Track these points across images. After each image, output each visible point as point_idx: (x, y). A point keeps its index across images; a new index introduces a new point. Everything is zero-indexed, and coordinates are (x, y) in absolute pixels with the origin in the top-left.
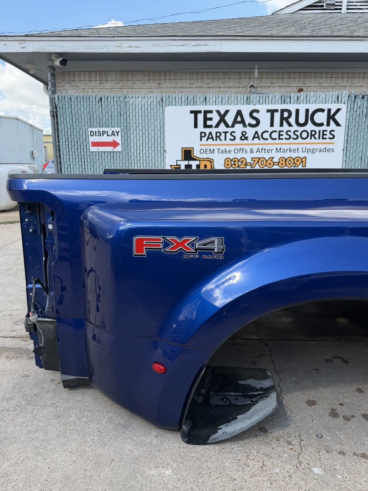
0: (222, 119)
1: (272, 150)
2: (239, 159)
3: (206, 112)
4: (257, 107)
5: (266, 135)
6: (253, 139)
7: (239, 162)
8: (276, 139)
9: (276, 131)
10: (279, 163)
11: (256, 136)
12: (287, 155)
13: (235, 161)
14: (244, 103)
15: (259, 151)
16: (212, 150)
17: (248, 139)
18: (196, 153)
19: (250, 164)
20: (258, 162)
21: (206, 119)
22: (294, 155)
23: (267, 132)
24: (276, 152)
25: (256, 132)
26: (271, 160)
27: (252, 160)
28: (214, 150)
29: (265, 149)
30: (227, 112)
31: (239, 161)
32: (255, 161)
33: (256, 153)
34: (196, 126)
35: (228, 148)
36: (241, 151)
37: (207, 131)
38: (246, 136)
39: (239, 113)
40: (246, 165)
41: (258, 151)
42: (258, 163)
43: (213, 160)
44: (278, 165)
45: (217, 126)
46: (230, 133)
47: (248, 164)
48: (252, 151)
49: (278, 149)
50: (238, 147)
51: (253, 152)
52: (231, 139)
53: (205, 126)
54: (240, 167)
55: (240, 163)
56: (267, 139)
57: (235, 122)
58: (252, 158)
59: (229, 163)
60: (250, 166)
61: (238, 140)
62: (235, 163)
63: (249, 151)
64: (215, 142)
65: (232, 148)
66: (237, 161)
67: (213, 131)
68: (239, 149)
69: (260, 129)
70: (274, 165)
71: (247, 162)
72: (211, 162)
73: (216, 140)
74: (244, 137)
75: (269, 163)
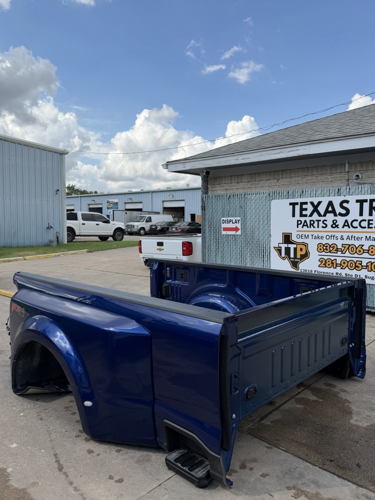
0: (316, 208)
1: (361, 238)
2: (330, 245)
3: (302, 204)
4: (347, 198)
5: (356, 224)
6: (343, 227)
7: (330, 248)
8: (365, 227)
9: (365, 220)
10: (369, 250)
11: (346, 224)
13: (327, 246)
14: (335, 195)
15: (349, 239)
16: (307, 236)
17: (338, 226)
18: (294, 238)
19: (340, 250)
20: (348, 248)
21: (302, 210)
23: (357, 220)
24: (366, 240)
25: (346, 221)
26: (361, 248)
27: (342, 247)
28: (308, 235)
29: (354, 237)
30: (319, 203)
31: (330, 246)
32: (345, 247)
33: (347, 240)
34: (294, 215)
35: (320, 234)
36: (332, 238)
37: (303, 219)
38: (337, 224)
39: (330, 204)
40: (337, 251)
41: (348, 238)
42: (348, 250)
43: (307, 244)
44: (368, 253)
45: (311, 215)
46: (322, 221)
48: (343, 238)
49: (368, 237)
50: (330, 234)
51: (343, 239)
52: (323, 227)
53: (302, 215)
54: (331, 252)
55: (331, 249)
56: (357, 227)
57: (327, 212)
58: (342, 244)
59: (321, 248)
60: (341, 252)
61: (329, 228)
62: (327, 248)
63: (339, 237)
64: (309, 229)
65: (324, 235)
66: (329, 246)
67: (308, 219)
68: (330, 236)
69: (349, 218)
70: (364, 252)
71: (338, 248)
72: (306, 246)
73: (310, 227)
74: (335, 225)
75: (360, 250)
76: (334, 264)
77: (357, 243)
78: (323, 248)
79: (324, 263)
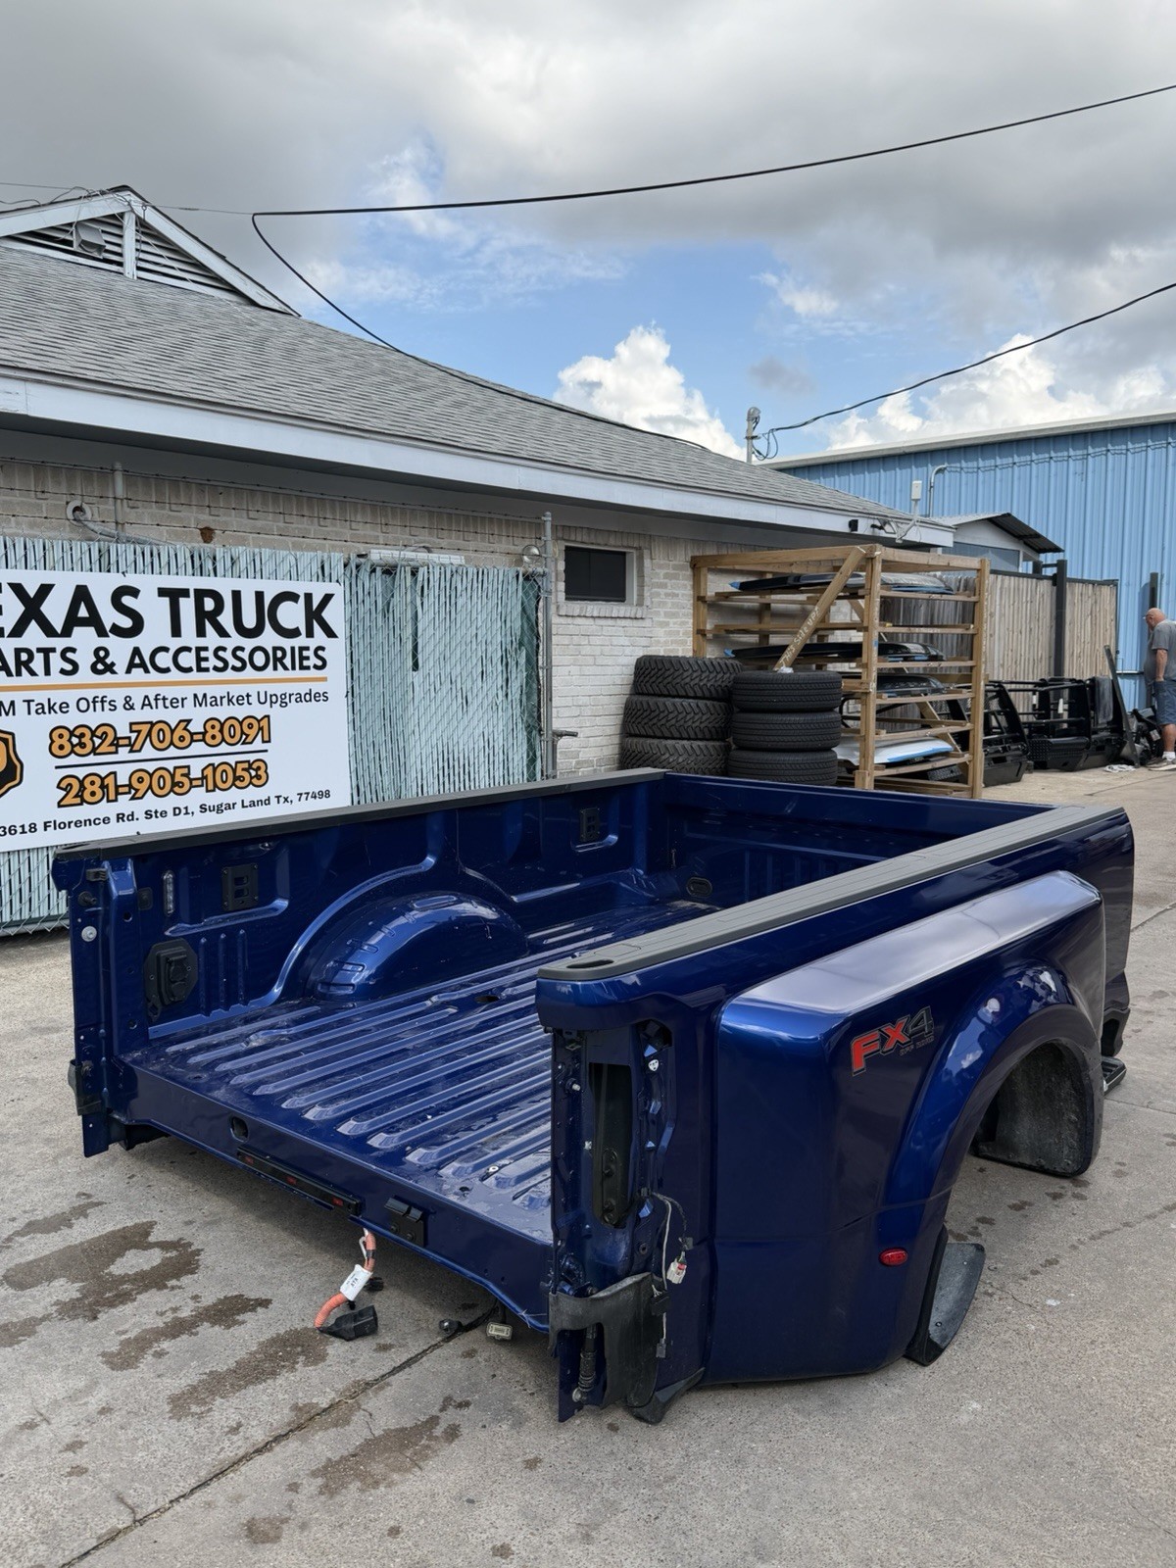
0: (33, 607)
1: (183, 700)
2: (93, 729)
4: (131, 580)
5: (164, 660)
6: (128, 671)
7: (95, 739)
8: (189, 670)
9: (188, 649)
10: (204, 734)
11: (136, 660)
12: (222, 712)
13: (82, 735)
14: (93, 566)
15: (150, 705)
16: (6, 705)
17: (114, 668)
19: (126, 742)
20: (149, 734)
22: (240, 712)
23: (166, 649)
24: (195, 706)
25: (136, 651)
26: (185, 729)
27: (131, 731)
28: (12, 703)
29: (164, 699)
30: (45, 590)
31: (93, 733)
32: (139, 732)
33: (142, 708)
35: (57, 697)
36: (99, 705)
38: (108, 661)
39: (82, 594)
40: (118, 746)
41: (146, 703)
42: (148, 740)
43: (13, 734)
44: (203, 740)
45: (18, 631)
46: (59, 651)
47: (121, 742)
48: (131, 703)
49: (200, 698)
50: (90, 694)
51: (132, 708)
52: (63, 672)
54: (98, 751)
55: (97, 741)
56: (167, 670)
57: (72, 621)
58: (131, 724)
59: (64, 741)
60: (129, 748)
61: (85, 674)
62: (83, 740)
63: (120, 703)
64: (15, 681)
65: (70, 697)
66: (88, 734)
67: (8, 645)
68: (91, 700)
69: (145, 642)
70: (192, 741)
71: (119, 735)
72: (5, 741)
73: (19, 673)
74: (102, 664)
75: (180, 735)
76: (108, 790)
77: (172, 717)
78: (68, 741)
79: (75, 792)
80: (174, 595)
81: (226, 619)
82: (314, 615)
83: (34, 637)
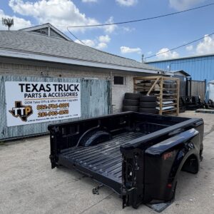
0: (35, 87)
1: (56, 101)
3: (27, 85)
4: (49, 83)
6: (48, 97)
8: (57, 96)
9: (57, 93)
11: (50, 95)
12: (62, 103)
14: (44, 81)
18: (23, 104)
20: (51, 106)
21: (27, 88)
22: (65, 103)
23: (54, 93)
24: (58, 102)
27: (49, 106)
30: (37, 85)
34: (22, 91)
35: (38, 101)
37: (28, 93)
39: (42, 85)
41: (51, 101)
43: (31, 106)
44: (59, 107)
45: (33, 91)
46: (38, 94)
50: (43, 100)
51: (49, 102)
52: (39, 97)
53: (27, 91)
54: (44, 109)
56: (54, 96)
57: (40, 89)
60: (48, 108)
61: (42, 97)
63: (47, 101)
64: (32, 98)
65: (40, 101)
66: (43, 106)
67: (31, 93)
69: (51, 92)
71: (47, 106)
74: (45, 96)
75: (56, 106)
76: (45, 114)
77: (55, 103)
78: (40, 107)
79: (41, 115)
80: (55, 85)
81: (63, 89)
82: (76, 88)
83: (35, 92)
